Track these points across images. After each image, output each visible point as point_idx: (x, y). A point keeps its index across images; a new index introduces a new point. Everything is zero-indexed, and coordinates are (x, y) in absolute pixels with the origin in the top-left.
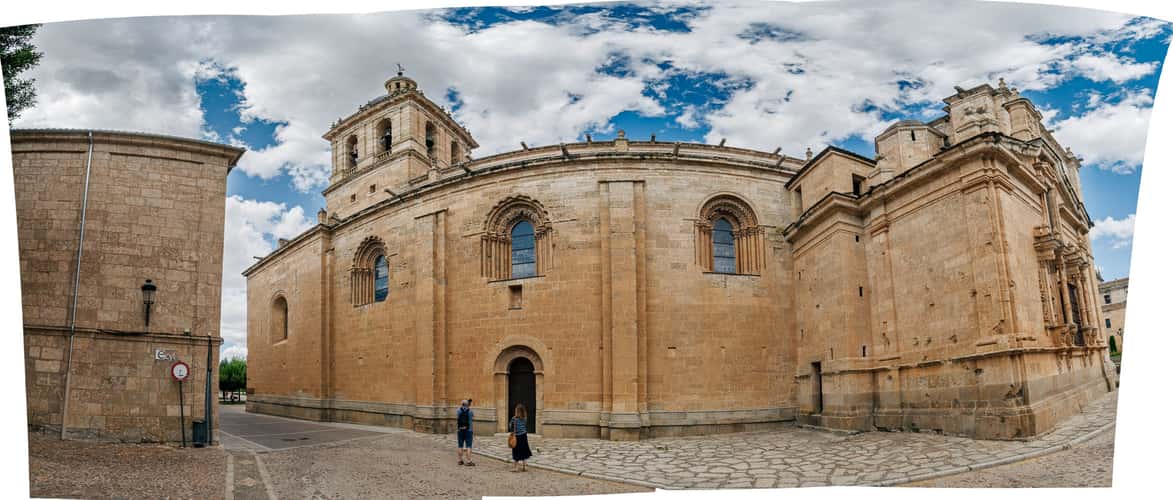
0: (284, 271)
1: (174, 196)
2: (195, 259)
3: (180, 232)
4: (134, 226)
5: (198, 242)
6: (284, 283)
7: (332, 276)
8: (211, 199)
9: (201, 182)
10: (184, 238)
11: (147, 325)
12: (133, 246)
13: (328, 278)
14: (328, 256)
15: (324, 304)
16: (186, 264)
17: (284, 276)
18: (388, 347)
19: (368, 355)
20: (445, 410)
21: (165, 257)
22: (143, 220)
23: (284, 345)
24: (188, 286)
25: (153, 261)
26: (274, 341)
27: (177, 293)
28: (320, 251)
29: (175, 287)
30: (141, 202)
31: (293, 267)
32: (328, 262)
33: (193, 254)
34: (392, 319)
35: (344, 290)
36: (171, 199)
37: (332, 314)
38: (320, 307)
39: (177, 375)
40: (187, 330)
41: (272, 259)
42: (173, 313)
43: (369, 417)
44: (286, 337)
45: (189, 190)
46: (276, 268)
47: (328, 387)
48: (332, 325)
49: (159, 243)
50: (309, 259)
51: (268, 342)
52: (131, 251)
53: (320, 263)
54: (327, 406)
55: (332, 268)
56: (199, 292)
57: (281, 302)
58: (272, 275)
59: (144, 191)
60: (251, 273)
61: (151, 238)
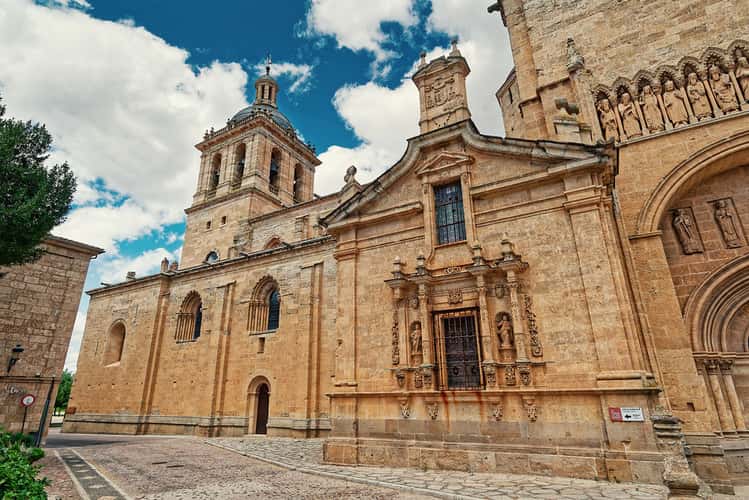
0: (127, 302)
1: (47, 283)
2: (53, 328)
3: (47, 310)
4: (13, 304)
5: (58, 316)
6: (125, 313)
7: (164, 316)
8: (74, 287)
9: (69, 273)
10: (49, 314)
11: (8, 371)
12: (9, 318)
13: (161, 317)
14: (164, 300)
15: (154, 338)
16: (46, 332)
17: (126, 306)
18: (194, 375)
19: (181, 379)
20: (218, 419)
21: (32, 326)
22: (21, 299)
23: (116, 368)
24: (44, 346)
25: (22, 329)
26: (106, 363)
27: (36, 350)
28: (158, 294)
29: (35, 346)
30: (22, 286)
31: (136, 301)
32: (163, 304)
33: (53, 325)
34: (198, 355)
35: (171, 329)
36: (45, 285)
37: (160, 346)
38: (150, 341)
39: (25, 402)
40: (38, 374)
41: (119, 288)
42: (31, 363)
43: (174, 428)
44: (119, 360)
45: (59, 279)
46: (121, 297)
47: (147, 405)
48: (158, 354)
49: (29, 317)
50: (148, 298)
51: (101, 363)
52: (7, 322)
53: (156, 304)
54: (143, 421)
55: (165, 309)
56: (52, 349)
57: (119, 329)
58: (117, 303)
59: (26, 279)
60: (97, 294)
61: (23, 314)
